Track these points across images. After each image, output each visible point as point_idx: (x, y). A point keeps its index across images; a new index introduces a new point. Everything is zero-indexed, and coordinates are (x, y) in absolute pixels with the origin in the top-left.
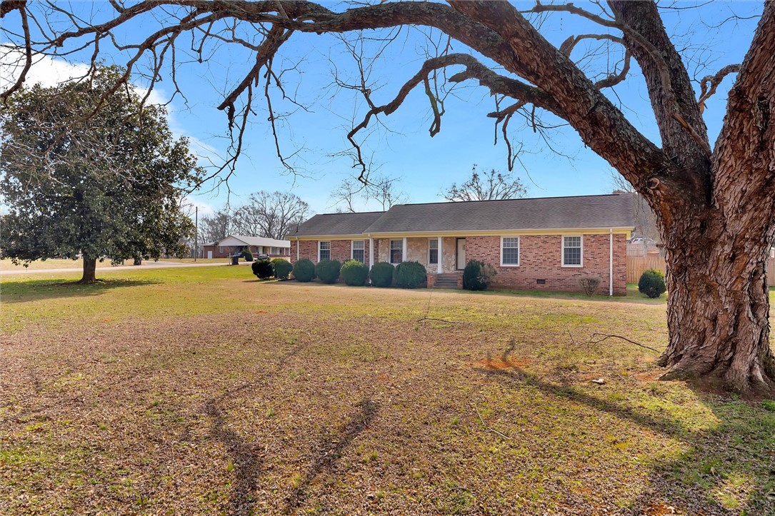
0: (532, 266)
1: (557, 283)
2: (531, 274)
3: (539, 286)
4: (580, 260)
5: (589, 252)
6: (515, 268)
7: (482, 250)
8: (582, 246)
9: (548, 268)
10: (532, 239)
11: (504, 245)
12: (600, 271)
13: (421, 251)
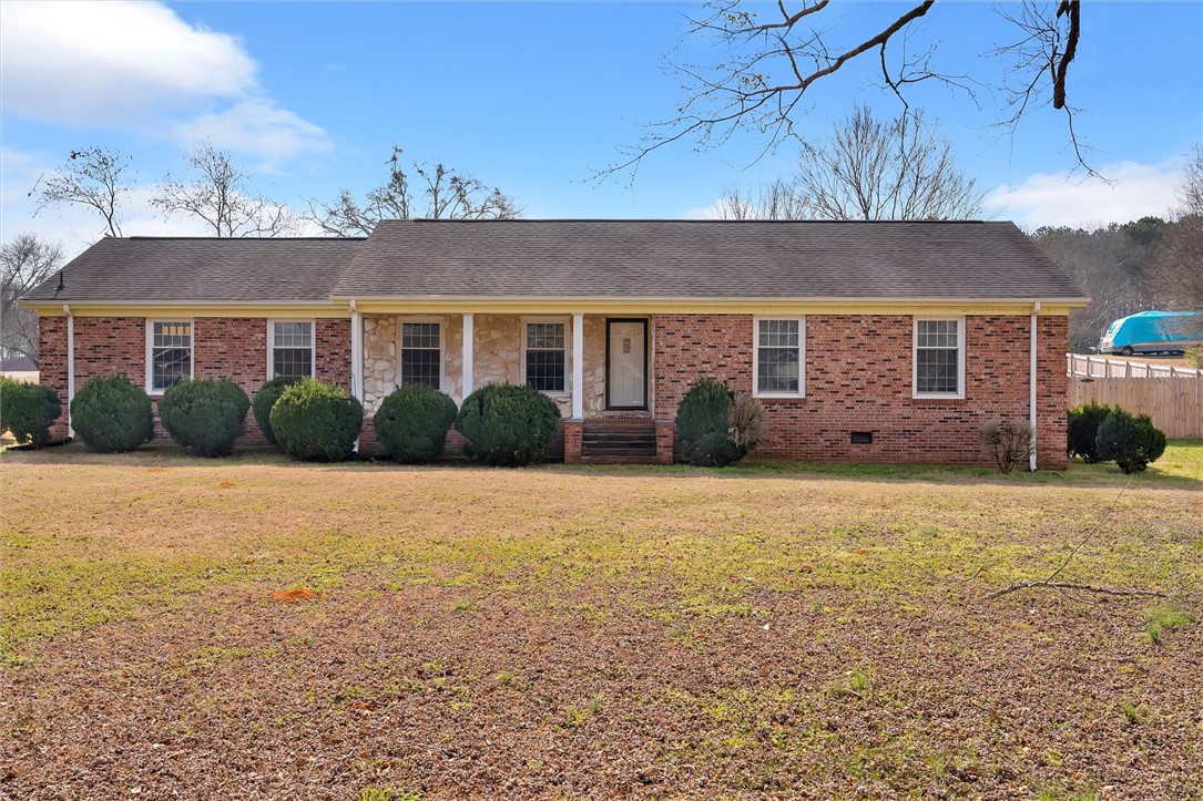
0: (840, 396)
1: (902, 441)
2: (836, 416)
3: (856, 450)
4: (955, 382)
5: (982, 360)
6: (794, 403)
7: (703, 353)
8: (961, 346)
9: (880, 401)
10: (840, 324)
11: (762, 339)
12: (1005, 408)
13: (503, 354)
